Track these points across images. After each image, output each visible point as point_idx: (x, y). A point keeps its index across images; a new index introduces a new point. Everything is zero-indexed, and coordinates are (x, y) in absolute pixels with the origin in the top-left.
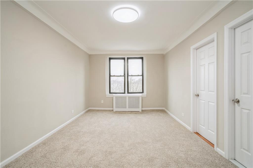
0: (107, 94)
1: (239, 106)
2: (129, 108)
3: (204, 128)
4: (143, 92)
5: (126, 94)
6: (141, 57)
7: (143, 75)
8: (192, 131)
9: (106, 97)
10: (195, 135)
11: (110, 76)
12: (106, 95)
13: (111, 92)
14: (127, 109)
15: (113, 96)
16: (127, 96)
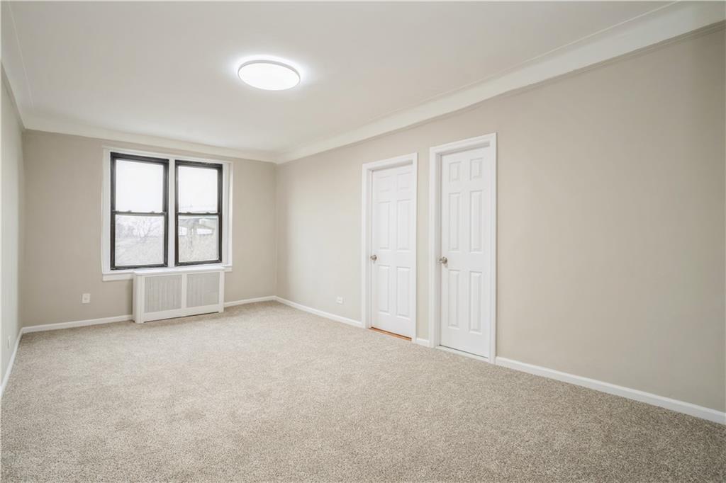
1: (446, 267)
2: (188, 306)
3: (388, 314)
4: (220, 260)
5: (172, 269)
6: (216, 164)
7: (219, 213)
8: (364, 327)
9: (103, 282)
10: (371, 331)
11: (113, 213)
12: (101, 276)
13: (116, 265)
14: (184, 311)
15: (137, 275)
16: (184, 272)
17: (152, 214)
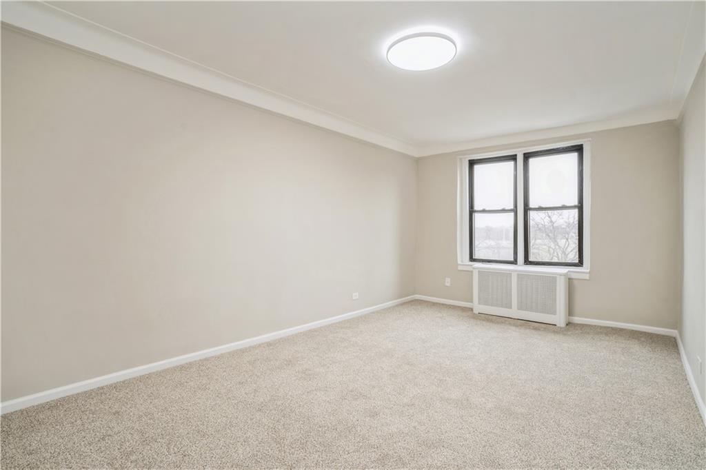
0: (462, 262)
2: (519, 308)
4: (581, 263)
5: (521, 267)
6: (573, 146)
7: (580, 208)
9: (459, 270)
11: (472, 211)
12: (457, 265)
13: (474, 257)
14: (514, 312)
15: (474, 268)
16: (516, 271)
17: (504, 211)
